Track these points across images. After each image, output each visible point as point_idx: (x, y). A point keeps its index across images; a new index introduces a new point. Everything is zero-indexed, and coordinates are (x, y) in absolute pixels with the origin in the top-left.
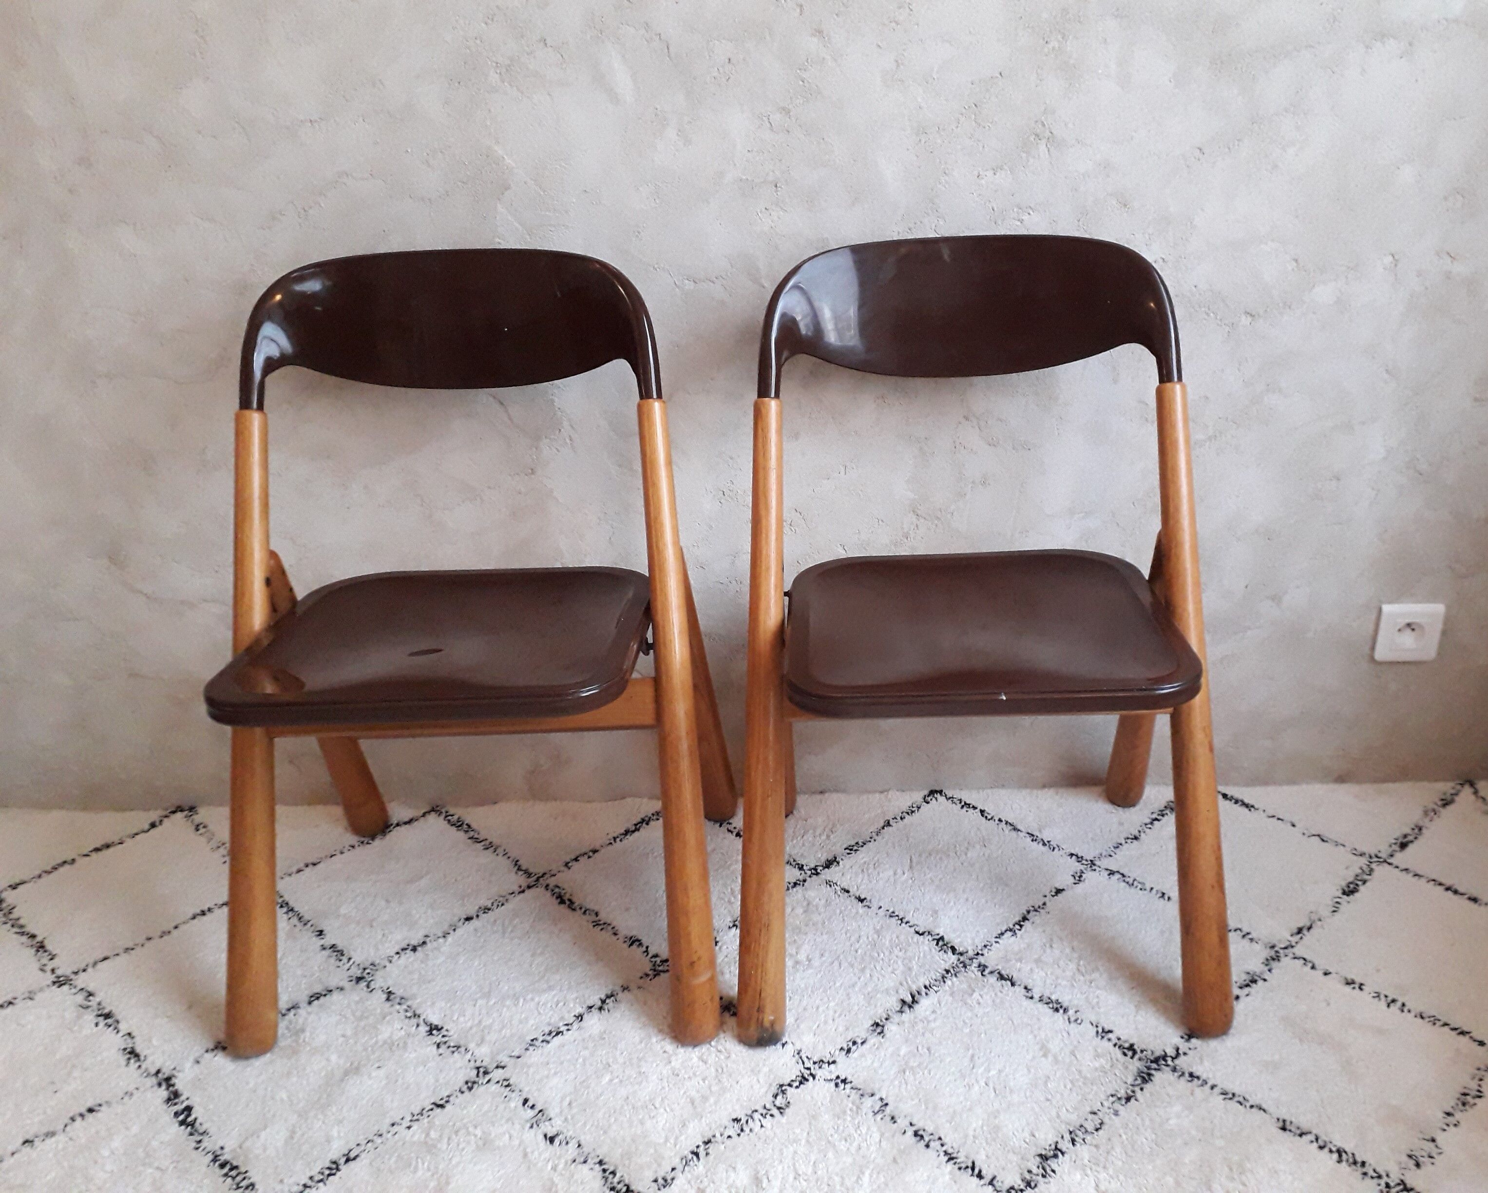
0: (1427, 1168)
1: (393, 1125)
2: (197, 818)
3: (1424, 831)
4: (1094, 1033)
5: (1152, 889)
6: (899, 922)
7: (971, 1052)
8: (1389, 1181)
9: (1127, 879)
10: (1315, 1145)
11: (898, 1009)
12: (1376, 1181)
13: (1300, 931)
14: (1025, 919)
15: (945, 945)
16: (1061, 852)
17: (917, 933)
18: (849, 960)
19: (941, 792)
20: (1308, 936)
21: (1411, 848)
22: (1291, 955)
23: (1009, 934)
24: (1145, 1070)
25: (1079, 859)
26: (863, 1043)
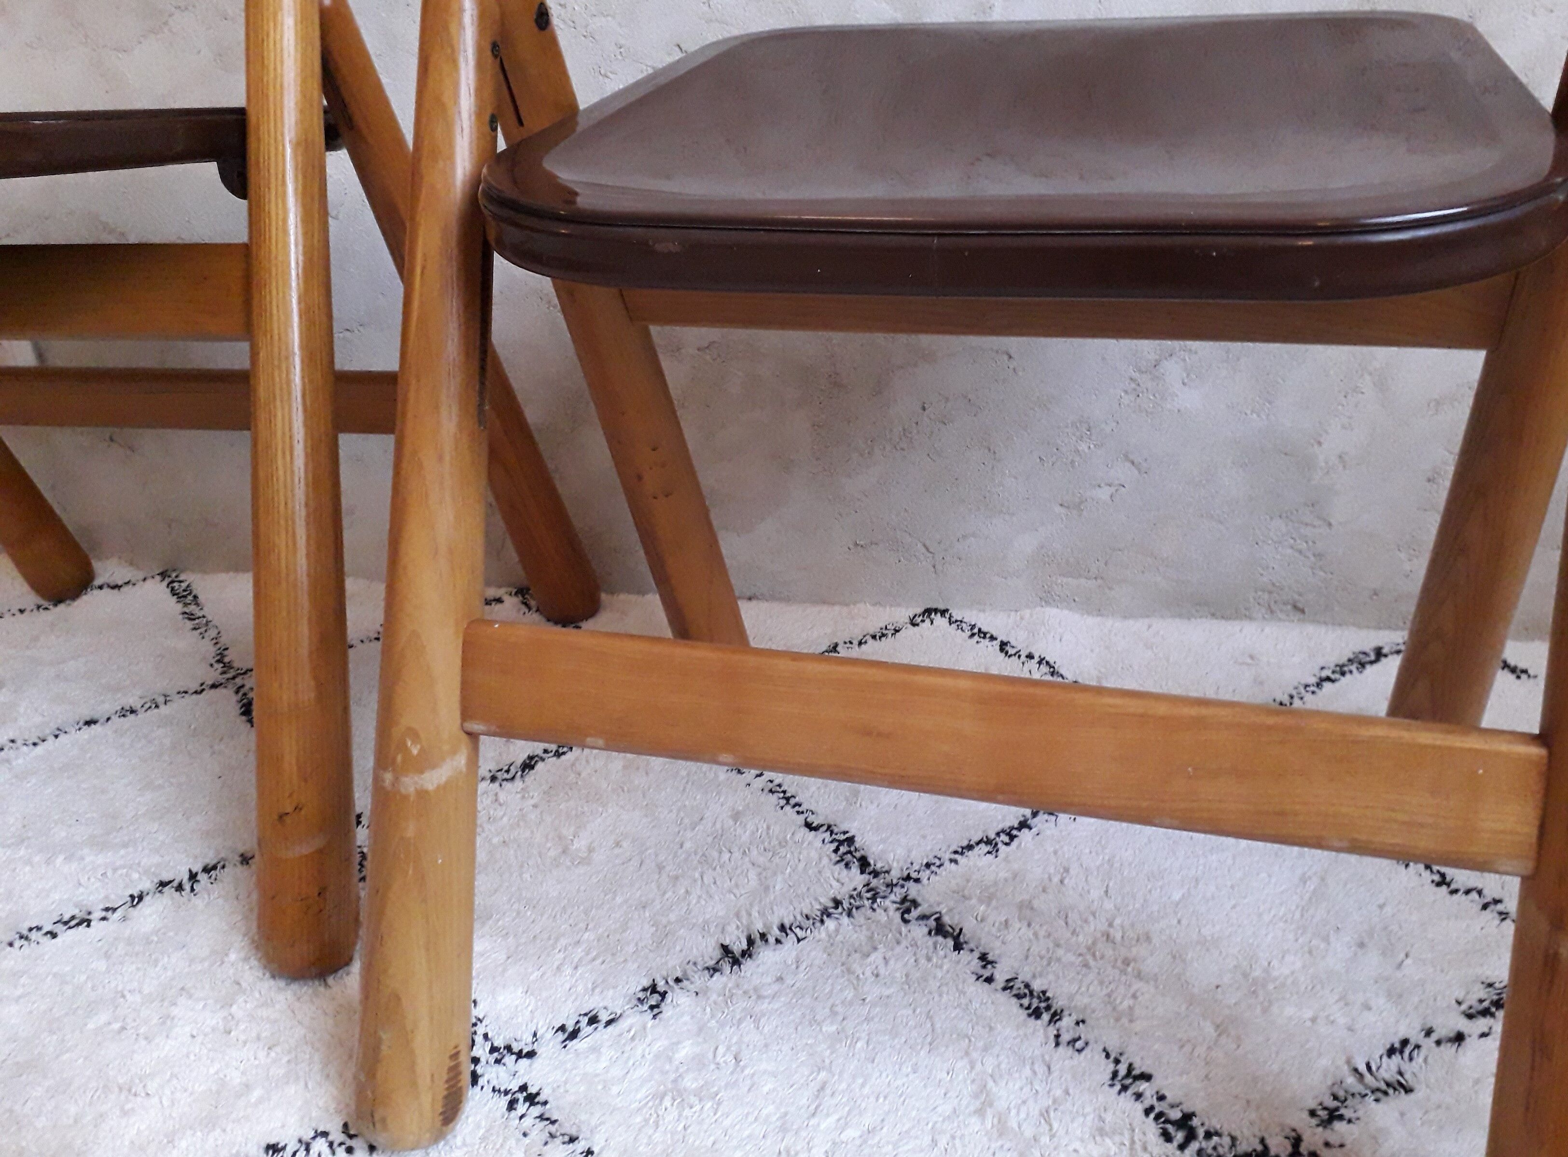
4: (1108, 1076)
11: (711, 963)
15: (850, 852)
17: (808, 825)
18: (661, 858)
19: (943, 612)
23: (985, 848)
26: (609, 1023)
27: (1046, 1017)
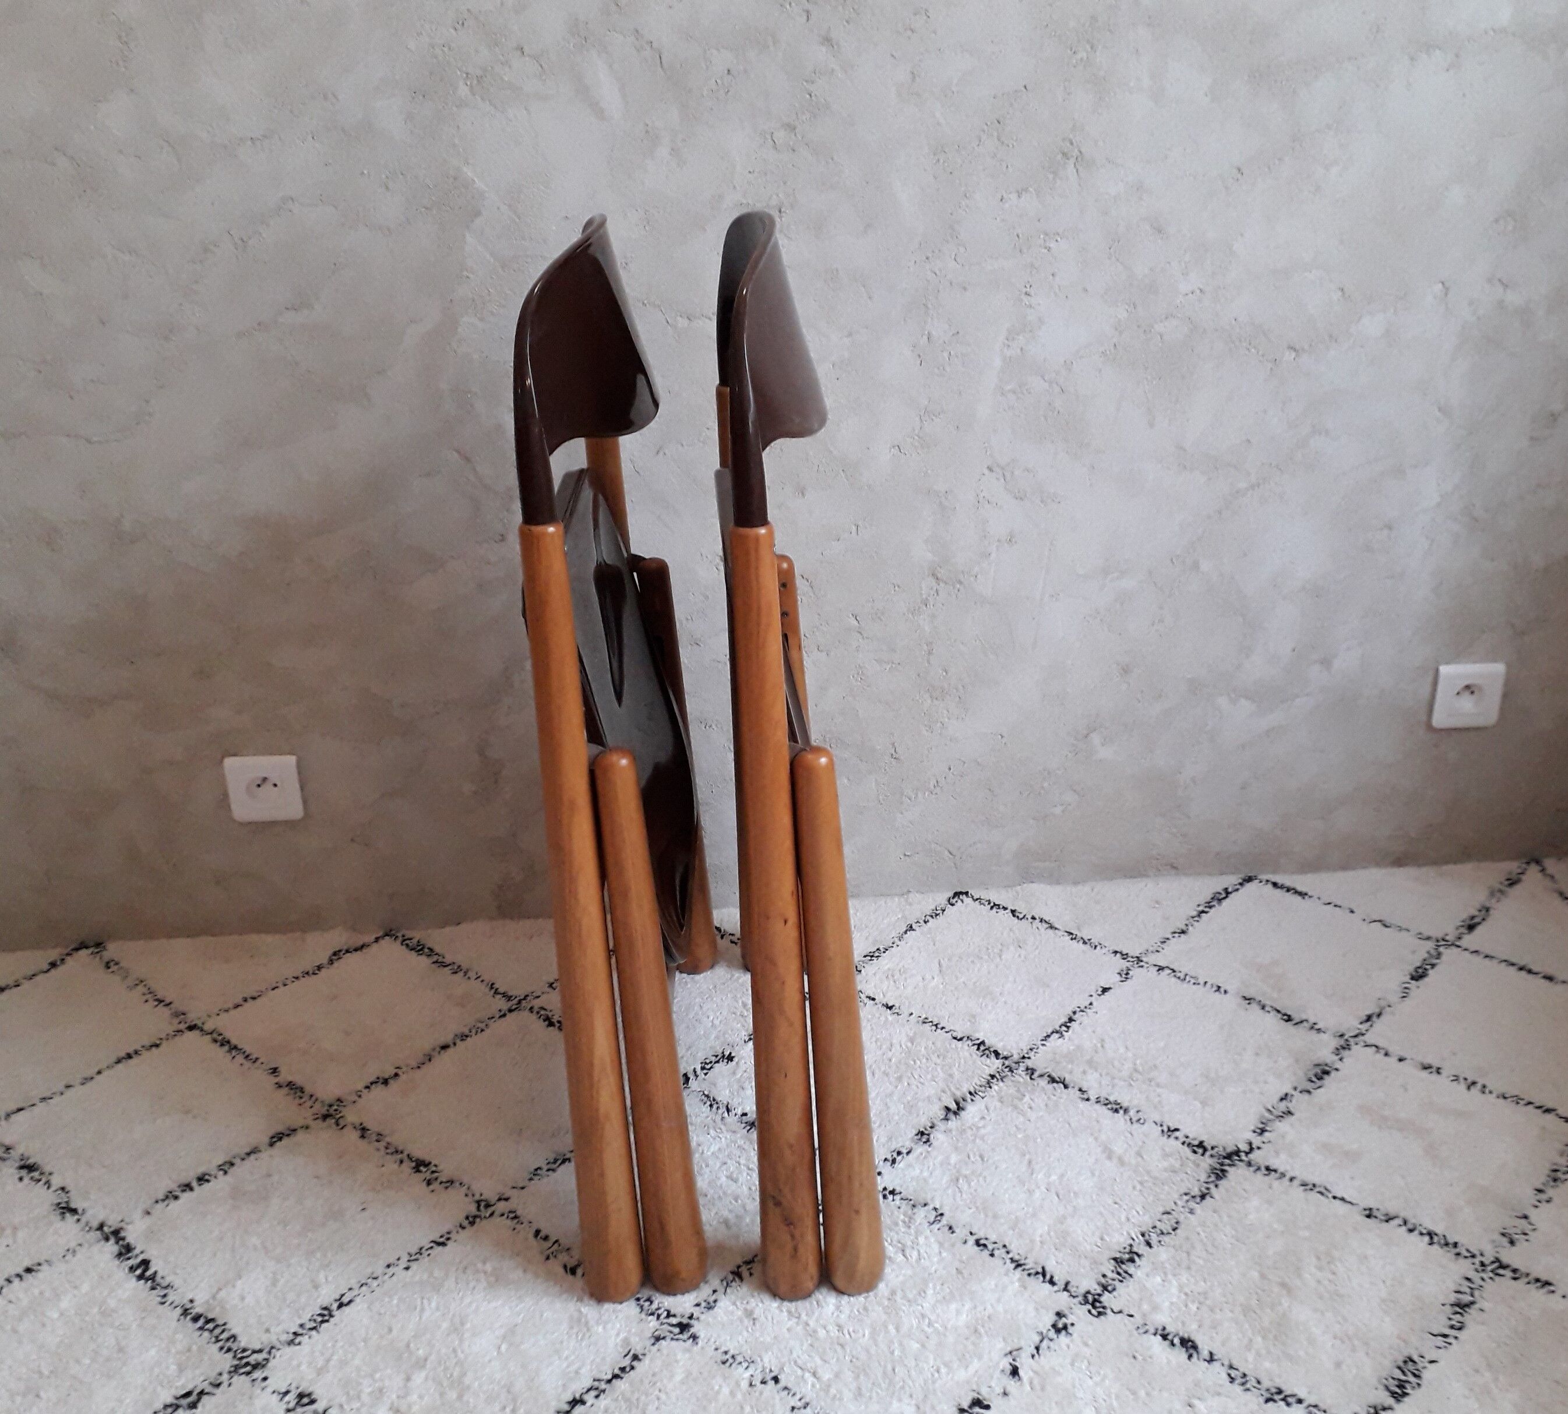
0: (1522, 1245)
1: (388, 1266)
2: (107, 955)
3: (1492, 912)
4: (1160, 1132)
5: (1206, 983)
6: (934, 1028)
7: (1027, 1157)
8: (1483, 1259)
9: (1178, 975)
10: (1404, 1228)
11: (942, 1117)
12: (1470, 1260)
13: (1369, 1018)
14: (1071, 1020)
15: (986, 1050)
16: (1104, 950)
17: (955, 1038)
18: (883, 1069)
19: (967, 893)
20: (1379, 1025)
21: (1479, 930)
22: (1362, 1044)
23: (1056, 1036)
24: (1218, 1166)
25: (1125, 956)
26: (908, 1153)
27: (1121, 1112)
